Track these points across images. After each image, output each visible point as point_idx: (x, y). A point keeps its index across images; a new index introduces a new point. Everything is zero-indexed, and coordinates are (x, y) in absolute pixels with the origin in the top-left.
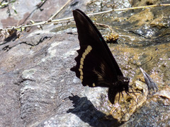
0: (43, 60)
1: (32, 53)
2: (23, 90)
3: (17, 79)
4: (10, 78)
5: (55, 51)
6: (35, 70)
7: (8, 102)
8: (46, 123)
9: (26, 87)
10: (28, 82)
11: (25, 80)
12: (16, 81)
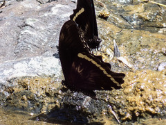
0: (46, 15)
1: (39, 7)
2: (23, 32)
3: (21, 23)
4: (15, 20)
5: (57, 10)
6: (37, 20)
7: (9, 39)
8: (32, 59)
9: (26, 31)
10: (28, 27)
11: (27, 25)
12: (20, 25)
